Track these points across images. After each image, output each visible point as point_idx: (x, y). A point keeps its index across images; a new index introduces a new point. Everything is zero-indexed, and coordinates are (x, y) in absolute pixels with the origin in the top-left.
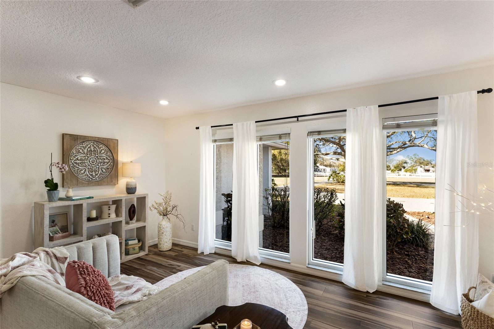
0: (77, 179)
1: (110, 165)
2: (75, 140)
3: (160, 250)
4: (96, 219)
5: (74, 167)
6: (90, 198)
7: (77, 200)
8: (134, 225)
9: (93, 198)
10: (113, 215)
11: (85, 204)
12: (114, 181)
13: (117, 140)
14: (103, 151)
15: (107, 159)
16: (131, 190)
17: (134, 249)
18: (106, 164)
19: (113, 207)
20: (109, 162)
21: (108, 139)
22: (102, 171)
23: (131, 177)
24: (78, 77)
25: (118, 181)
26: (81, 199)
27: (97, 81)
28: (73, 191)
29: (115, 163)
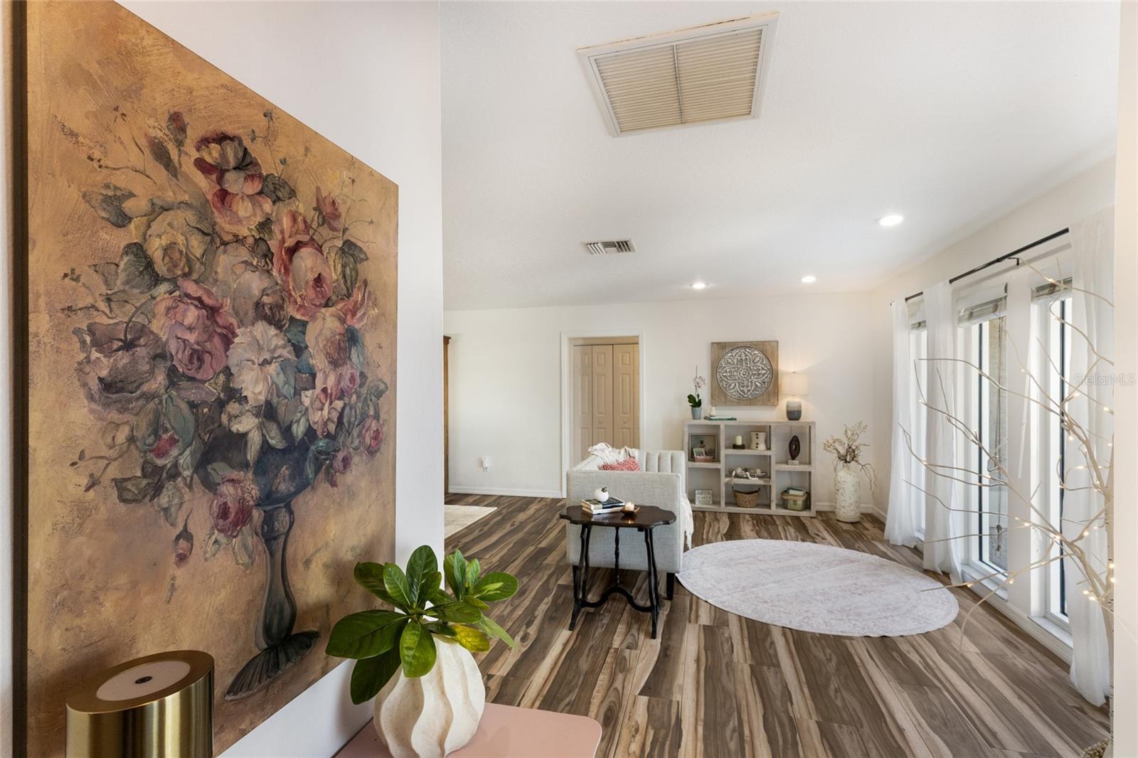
0: (726, 395)
1: (766, 377)
2: (723, 349)
3: (838, 518)
4: (742, 447)
5: (722, 381)
6: (732, 419)
7: (716, 420)
8: (795, 466)
9: (735, 419)
10: (762, 447)
11: (722, 425)
12: (772, 401)
13: (777, 342)
14: (758, 359)
15: (763, 369)
16: (794, 415)
17: (795, 502)
18: (761, 376)
19: (762, 436)
20: (765, 374)
21: (763, 342)
22: (756, 386)
23: (794, 395)
24: (691, 285)
25: (778, 400)
26: (720, 419)
27: (708, 284)
28: (716, 409)
29: (774, 375)
